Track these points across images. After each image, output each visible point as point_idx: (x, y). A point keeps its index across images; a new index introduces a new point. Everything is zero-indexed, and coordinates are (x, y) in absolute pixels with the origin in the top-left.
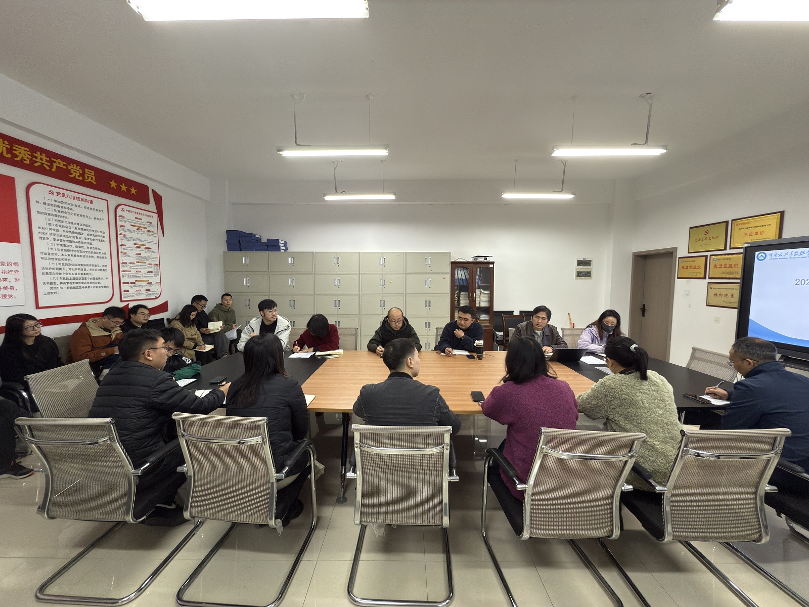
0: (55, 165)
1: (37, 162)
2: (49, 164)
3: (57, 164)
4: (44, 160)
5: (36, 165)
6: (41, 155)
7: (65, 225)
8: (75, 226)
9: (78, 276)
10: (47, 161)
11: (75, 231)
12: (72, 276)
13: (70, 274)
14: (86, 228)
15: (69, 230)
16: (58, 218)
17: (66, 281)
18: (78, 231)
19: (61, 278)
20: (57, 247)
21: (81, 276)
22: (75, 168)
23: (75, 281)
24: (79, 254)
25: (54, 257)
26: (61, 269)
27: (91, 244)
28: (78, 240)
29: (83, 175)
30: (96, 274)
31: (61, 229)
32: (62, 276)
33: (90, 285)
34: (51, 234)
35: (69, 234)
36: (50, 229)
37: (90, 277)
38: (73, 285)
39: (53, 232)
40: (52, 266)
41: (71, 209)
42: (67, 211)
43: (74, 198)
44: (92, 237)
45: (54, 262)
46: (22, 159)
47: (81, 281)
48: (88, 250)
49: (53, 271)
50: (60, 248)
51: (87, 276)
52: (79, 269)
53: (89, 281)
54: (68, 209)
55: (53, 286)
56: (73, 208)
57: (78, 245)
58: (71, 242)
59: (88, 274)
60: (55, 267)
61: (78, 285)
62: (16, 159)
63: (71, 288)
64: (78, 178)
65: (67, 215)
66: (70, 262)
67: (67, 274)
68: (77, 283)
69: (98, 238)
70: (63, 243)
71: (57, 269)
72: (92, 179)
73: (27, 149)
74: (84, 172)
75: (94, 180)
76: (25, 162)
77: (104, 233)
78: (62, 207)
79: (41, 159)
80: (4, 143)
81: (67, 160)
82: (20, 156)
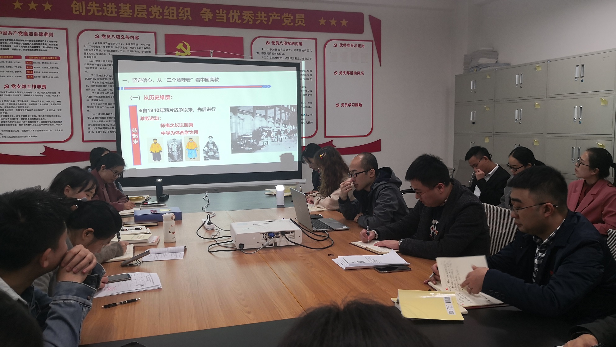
0: (271, 18)
1: (257, 20)
2: (266, 19)
3: (273, 17)
4: (263, 17)
5: (257, 23)
6: (261, 13)
10: (265, 17)
22: (287, 16)
29: (293, 21)
41: (283, 54)
42: (279, 56)
43: (285, 43)
46: (249, 21)
54: (280, 54)
56: (285, 52)
62: (244, 22)
64: (290, 25)
72: (302, 22)
73: (252, 12)
74: (295, 18)
75: (304, 22)
76: (250, 23)
77: (311, 71)
78: (275, 53)
79: (261, 16)
80: (237, 12)
81: (281, 11)
82: (247, 19)
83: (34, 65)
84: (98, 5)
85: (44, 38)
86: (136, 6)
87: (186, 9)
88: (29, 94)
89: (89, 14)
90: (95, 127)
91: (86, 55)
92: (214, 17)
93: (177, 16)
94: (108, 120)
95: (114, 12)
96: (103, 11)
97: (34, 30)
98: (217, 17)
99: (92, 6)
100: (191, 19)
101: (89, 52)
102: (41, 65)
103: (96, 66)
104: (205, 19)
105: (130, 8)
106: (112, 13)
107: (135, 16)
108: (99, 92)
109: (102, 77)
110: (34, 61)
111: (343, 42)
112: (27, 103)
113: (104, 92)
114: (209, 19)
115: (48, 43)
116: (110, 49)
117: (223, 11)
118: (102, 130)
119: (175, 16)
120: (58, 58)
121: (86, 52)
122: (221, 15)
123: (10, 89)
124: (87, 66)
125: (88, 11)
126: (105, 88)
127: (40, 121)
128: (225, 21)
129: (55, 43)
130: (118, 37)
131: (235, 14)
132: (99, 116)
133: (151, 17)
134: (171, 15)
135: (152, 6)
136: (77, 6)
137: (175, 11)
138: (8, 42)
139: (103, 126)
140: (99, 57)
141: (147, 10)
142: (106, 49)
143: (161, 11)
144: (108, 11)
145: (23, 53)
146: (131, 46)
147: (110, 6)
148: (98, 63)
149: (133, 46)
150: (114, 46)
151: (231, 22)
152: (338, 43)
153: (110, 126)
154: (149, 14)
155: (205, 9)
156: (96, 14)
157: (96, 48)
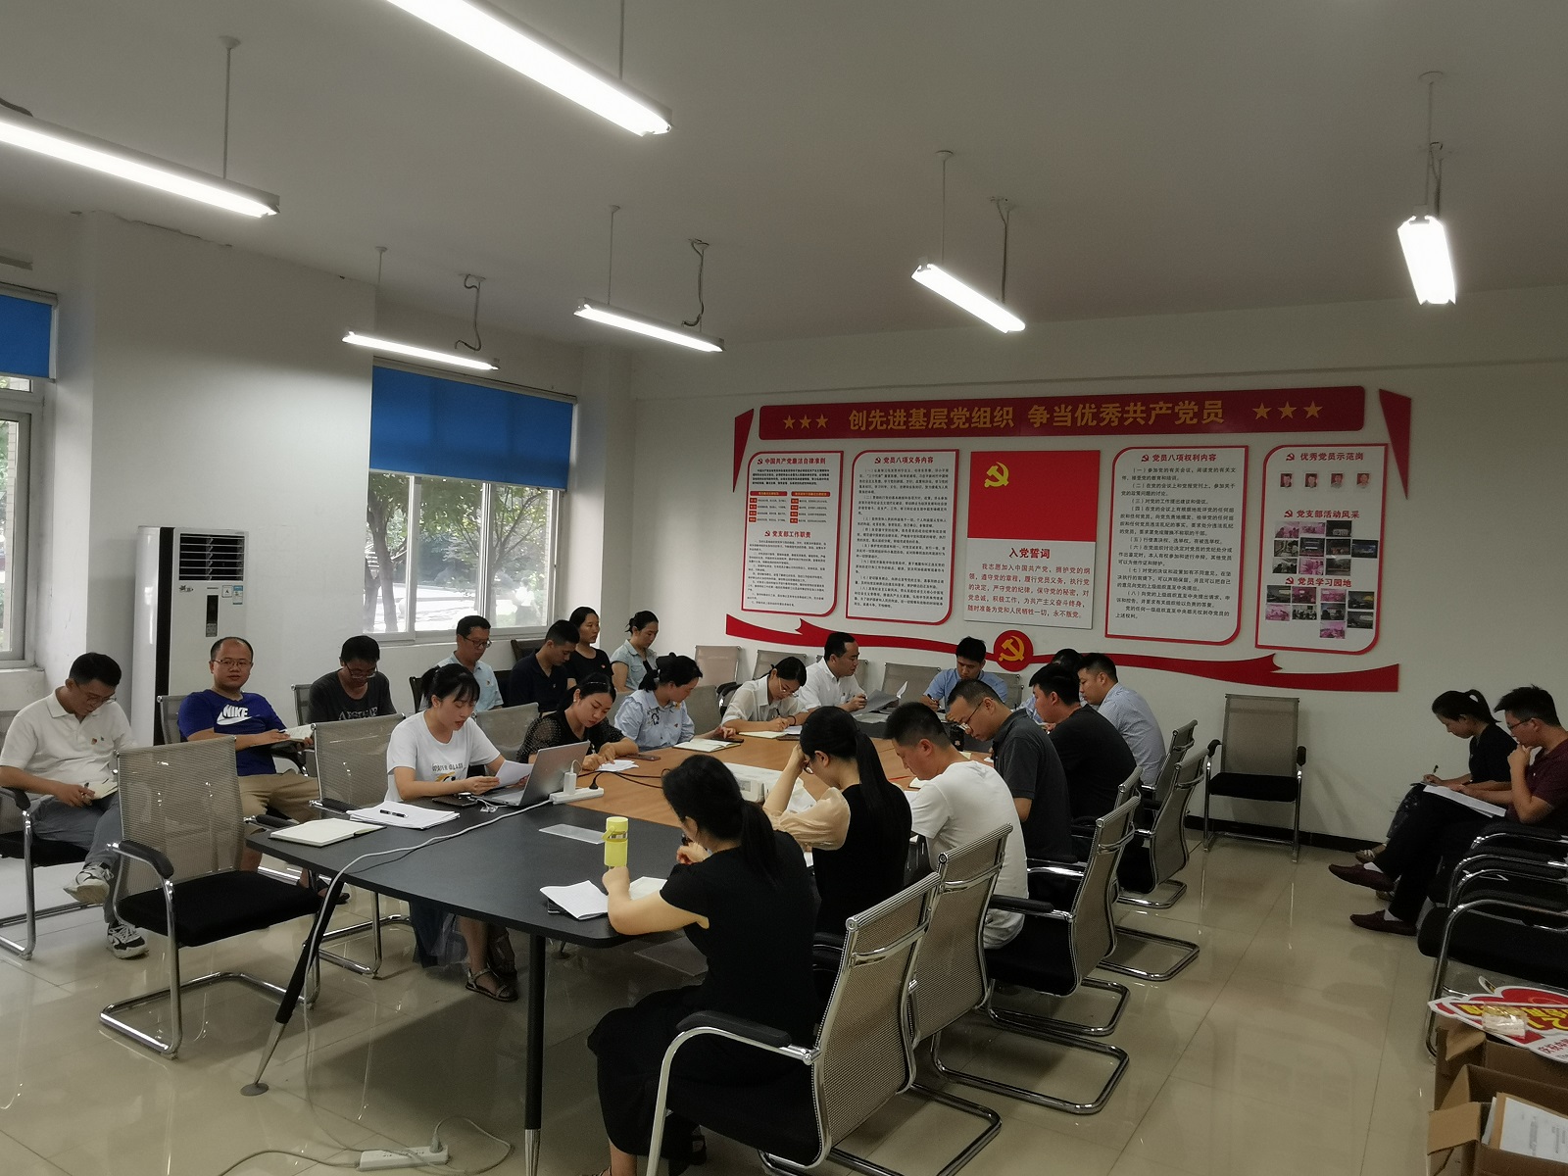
0: (1153, 413)
1: (1127, 419)
2: (1145, 415)
3: (1158, 411)
4: (1139, 412)
5: (1126, 423)
6: (1135, 405)
7: (1161, 506)
8: (1176, 505)
9: (1172, 591)
10: (1142, 412)
11: (1176, 513)
12: (1162, 591)
13: (1159, 587)
14: (1196, 506)
15: (1165, 513)
16: (1150, 497)
17: (1151, 598)
18: (1181, 513)
19: (1143, 593)
20: (1143, 544)
21: (1177, 591)
22: (1185, 406)
23: (1166, 599)
24: (1178, 553)
25: (1137, 559)
26: (1145, 578)
27: (1202, 533)
28: (1180, 529)
29: (1198, 415)
30: (1205, 589)
31: (1153, 514)
32: (1146, 590)
33: (1192, 608)
34: (1137, 524)
35: (1165, 521)
36: (1137, 516)
37: (1193, 593)
38: (1161, 606)
39: (1140, 520)
40: (1133, 574)
41: (1174, 478)
42: (1166, 482)
43: (1180, 458)
44: (1207, 521)
45: (1137, 566)
46: (1110, 421)
47: (1176, 599)
48: (1195, 545)
49: (1132, 582)
50: (1149, 544)
51: (1188, 592)
52: (1175, 579)
53: (1192, 600)
54: (1169, 478)
55: (1131, 604)
56: (1178, 475)
57: (1179, 537)
58: (1167, 532)
59: (1190, 588)
60: (1137, 574)
61: (1171, 607)
62: (1102, 424)
63: (1158, 610)
64: (1191, 422)
65: (1166, 490)
66: (1161, 567)
67: (1154, 587)
68: (1168, 603)
69: (1218, 522)
70: (1154, 536)
71: (1140, 578)
72: (1216, 415)
73: (1118, 405)
74: (1202, 408)
75: (1220, 416)
76: (1113, 424)
77: (1232, 510)
78: (1159, 478)
79: (1135, 411)
80: (1090, 408)
81: (1174, 398)
82: (1108, 418)
83: (800, 504)
84: (883, 414)
85: (814, 466)
86: (933, 410)
87: (1005, 409)
88: (791, 545)
89: (871, 428)
90: (863, 596)
91: (862, 489)
92: (1051, 419)
93: (992, 422)
94: (881, 587)
95: (902, 423)
96: (887, 422)
97: (803, 456)
98: (1056, 419)
99: (874, 417)
100: (1012, 425)
101: (865, 484)
102: (807, 505)
103: (873, 505)
104: (1035, 423)
105: (925, 415)
106: (899, 425)
107: (930, 426)
108: (874, 543)
109: (879, 522)
110: (800, 498)
111: (1309, 450)
112: (788, 558)
113: (880, 544)
114: (1041, 423)
115: (818, 474)
116: (893, 479)
117: (1066, 408)
118: (872, 602)
119: (988, 422)
120: (828, 494)
121: (862, 484)
122: (1064, 415)
123: (771, 538)
124: (861, 505)
125: (869, 424)
126: (881, 538)
127: (799, 583)
128: (1069, 424)
129: (827, 473)
130: (905, 460)
131: (1087, 411)
132: (870, 581)
133: (952, 427)
134: (982, 420)
135: (955, 410)
136: (857, 419)
137: (988, 414)
138: (775, 473)
139: (874, 597)
140: (879, 492)
141: (948, 416)
142: (887, 479)
143: (968, 416)
144: (894, 422)
145: (789, 488)
146: (921, 473)
147: (897, 414)
148: (876, 500)
149: (924, 473)
150: (898, 474)
151: (1079, 425)
152: (1298, 452)
153: (882, 597)
154: (950, 421)
155: (1036, 407)
156: (879, 428)
157: (874, 479)
